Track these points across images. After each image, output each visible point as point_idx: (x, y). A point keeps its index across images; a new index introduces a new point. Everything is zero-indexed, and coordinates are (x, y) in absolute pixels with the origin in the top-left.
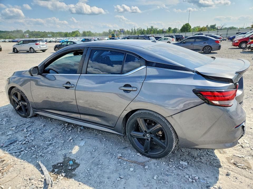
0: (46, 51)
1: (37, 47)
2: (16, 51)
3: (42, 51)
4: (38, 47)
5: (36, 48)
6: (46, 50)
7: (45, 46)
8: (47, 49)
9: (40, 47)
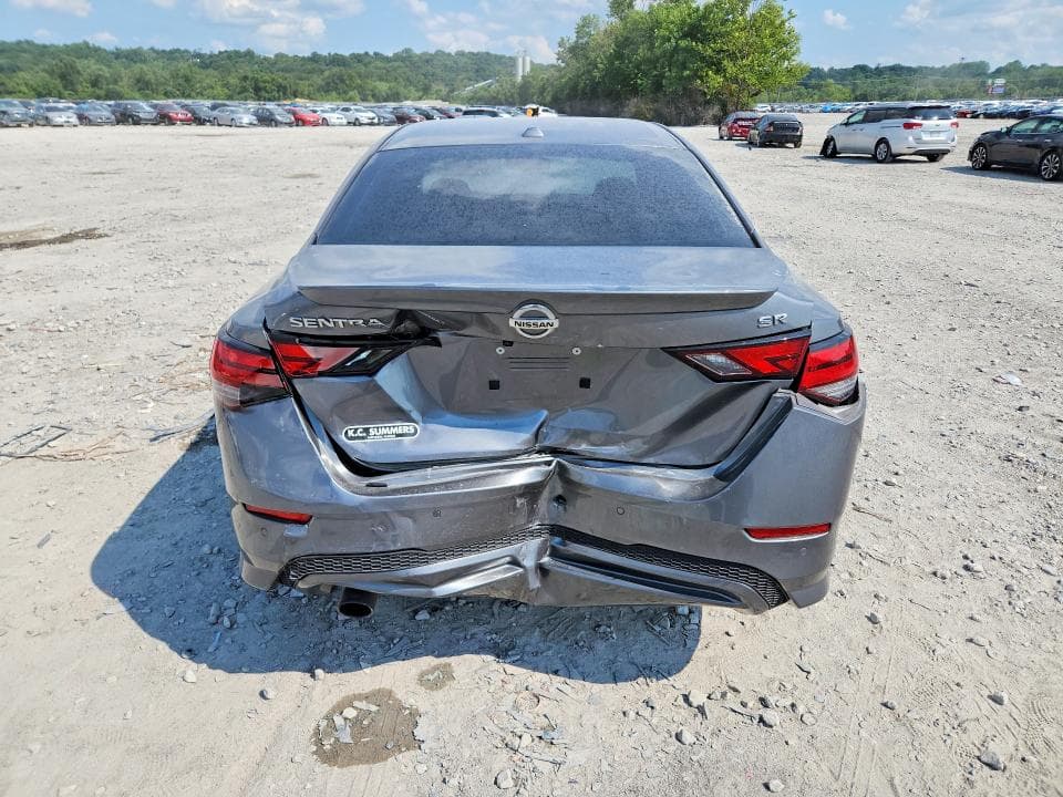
0: (946, 156)
1: (907, 139)
2: (829, 152)
3: (925, 159)
4: (911, 138)
5: (903, 141)
6: (945, 152)
7: (942, 137)
8: (949, 151)
9: (918, 140)
